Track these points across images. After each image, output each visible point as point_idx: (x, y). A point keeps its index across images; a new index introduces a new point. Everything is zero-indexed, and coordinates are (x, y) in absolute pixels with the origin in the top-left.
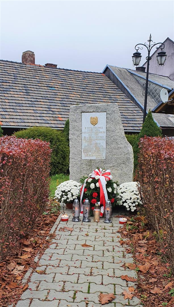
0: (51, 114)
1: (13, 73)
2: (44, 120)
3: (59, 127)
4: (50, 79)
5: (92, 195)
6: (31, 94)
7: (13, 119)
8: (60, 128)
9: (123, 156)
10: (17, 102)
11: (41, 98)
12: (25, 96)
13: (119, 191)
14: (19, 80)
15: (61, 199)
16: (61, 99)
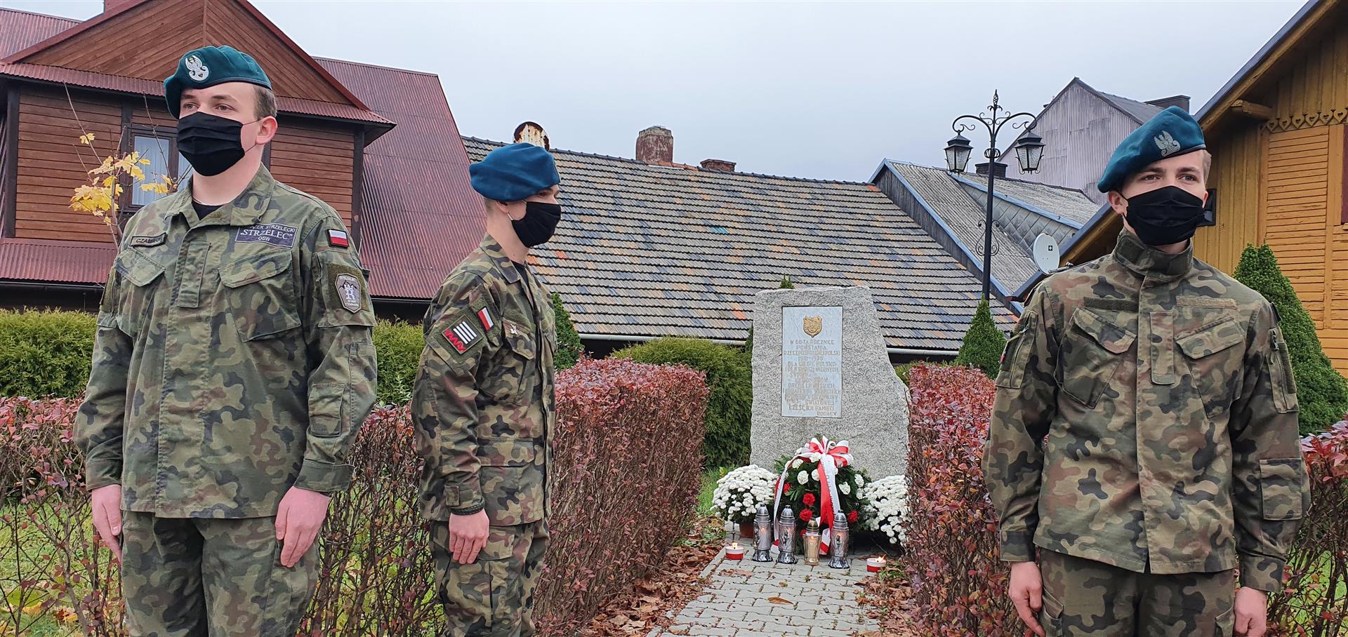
0: (713, 301)
1: (611, 187)
2: (692, 317)
3: (734, 339)
4: (715, 204)
5: (800, 499)
6: (658, 247)
7: (604, 314)
8: (738, 339)
9: (885, 411)
10: (619, 267)
11: (685, 256)
12: (642, 253)
13: (871, 496)
14: (626, 209)
15: (727, 509)
16: (742, 260)
